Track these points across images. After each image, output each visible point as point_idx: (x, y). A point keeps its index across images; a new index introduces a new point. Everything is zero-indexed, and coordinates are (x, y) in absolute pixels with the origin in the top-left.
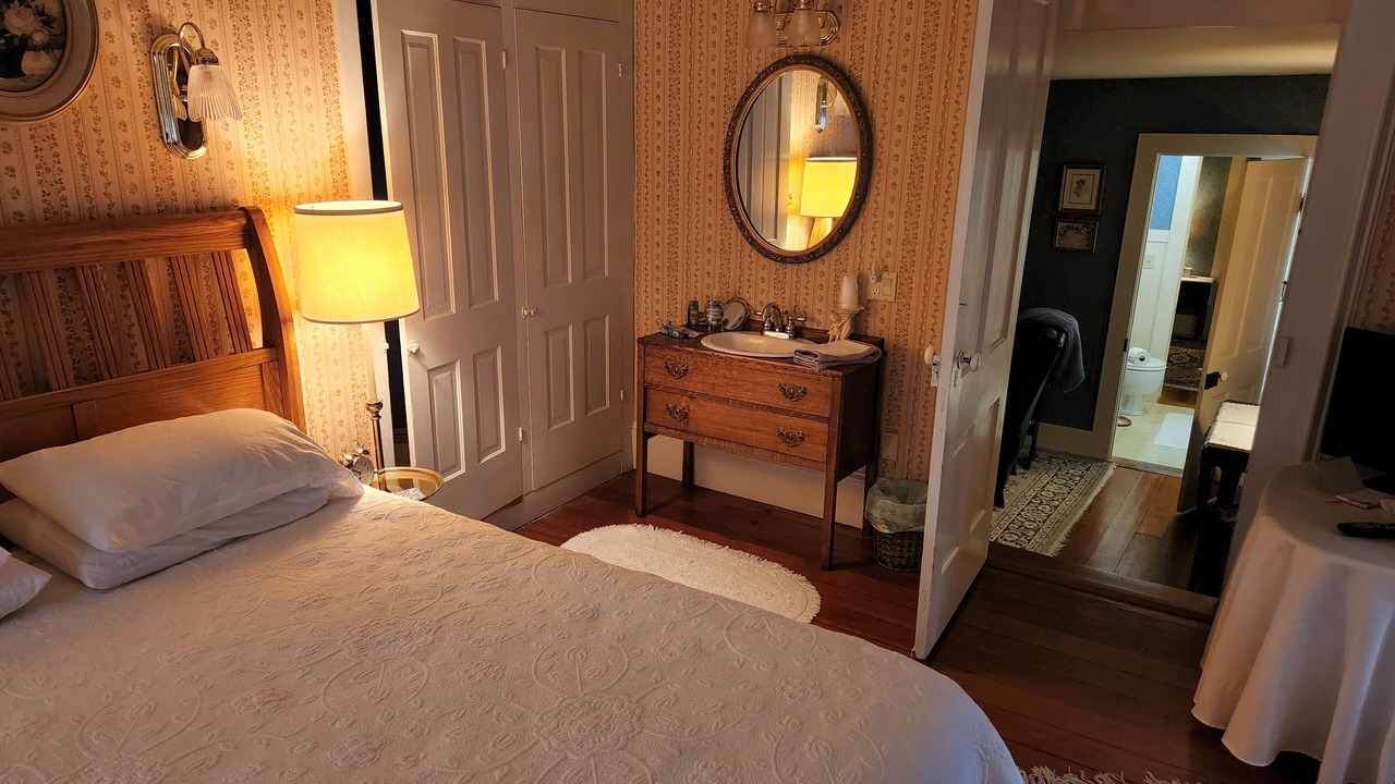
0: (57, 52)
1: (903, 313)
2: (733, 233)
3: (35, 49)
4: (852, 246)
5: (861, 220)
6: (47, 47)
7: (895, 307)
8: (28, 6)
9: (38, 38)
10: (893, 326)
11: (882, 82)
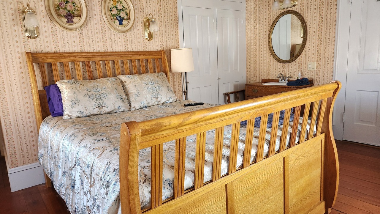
0: (128, 20)
1: (318, 73)
2: (271, 58)
3: (125, 19)
4: (303, 56)
5: (305, 49)
6: (127, 19)
7: (316, 71)
8: (124, 12)
9: (125, 18)
10: (315, 77)
11: (309, 13)
